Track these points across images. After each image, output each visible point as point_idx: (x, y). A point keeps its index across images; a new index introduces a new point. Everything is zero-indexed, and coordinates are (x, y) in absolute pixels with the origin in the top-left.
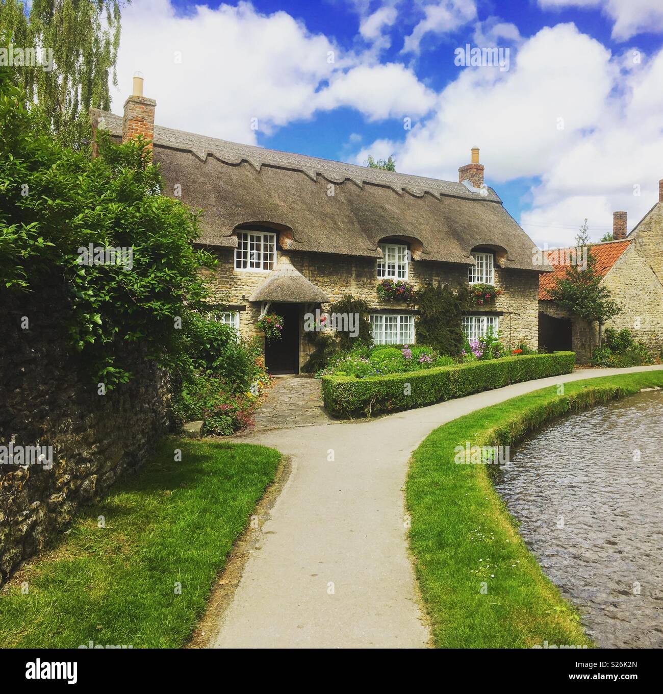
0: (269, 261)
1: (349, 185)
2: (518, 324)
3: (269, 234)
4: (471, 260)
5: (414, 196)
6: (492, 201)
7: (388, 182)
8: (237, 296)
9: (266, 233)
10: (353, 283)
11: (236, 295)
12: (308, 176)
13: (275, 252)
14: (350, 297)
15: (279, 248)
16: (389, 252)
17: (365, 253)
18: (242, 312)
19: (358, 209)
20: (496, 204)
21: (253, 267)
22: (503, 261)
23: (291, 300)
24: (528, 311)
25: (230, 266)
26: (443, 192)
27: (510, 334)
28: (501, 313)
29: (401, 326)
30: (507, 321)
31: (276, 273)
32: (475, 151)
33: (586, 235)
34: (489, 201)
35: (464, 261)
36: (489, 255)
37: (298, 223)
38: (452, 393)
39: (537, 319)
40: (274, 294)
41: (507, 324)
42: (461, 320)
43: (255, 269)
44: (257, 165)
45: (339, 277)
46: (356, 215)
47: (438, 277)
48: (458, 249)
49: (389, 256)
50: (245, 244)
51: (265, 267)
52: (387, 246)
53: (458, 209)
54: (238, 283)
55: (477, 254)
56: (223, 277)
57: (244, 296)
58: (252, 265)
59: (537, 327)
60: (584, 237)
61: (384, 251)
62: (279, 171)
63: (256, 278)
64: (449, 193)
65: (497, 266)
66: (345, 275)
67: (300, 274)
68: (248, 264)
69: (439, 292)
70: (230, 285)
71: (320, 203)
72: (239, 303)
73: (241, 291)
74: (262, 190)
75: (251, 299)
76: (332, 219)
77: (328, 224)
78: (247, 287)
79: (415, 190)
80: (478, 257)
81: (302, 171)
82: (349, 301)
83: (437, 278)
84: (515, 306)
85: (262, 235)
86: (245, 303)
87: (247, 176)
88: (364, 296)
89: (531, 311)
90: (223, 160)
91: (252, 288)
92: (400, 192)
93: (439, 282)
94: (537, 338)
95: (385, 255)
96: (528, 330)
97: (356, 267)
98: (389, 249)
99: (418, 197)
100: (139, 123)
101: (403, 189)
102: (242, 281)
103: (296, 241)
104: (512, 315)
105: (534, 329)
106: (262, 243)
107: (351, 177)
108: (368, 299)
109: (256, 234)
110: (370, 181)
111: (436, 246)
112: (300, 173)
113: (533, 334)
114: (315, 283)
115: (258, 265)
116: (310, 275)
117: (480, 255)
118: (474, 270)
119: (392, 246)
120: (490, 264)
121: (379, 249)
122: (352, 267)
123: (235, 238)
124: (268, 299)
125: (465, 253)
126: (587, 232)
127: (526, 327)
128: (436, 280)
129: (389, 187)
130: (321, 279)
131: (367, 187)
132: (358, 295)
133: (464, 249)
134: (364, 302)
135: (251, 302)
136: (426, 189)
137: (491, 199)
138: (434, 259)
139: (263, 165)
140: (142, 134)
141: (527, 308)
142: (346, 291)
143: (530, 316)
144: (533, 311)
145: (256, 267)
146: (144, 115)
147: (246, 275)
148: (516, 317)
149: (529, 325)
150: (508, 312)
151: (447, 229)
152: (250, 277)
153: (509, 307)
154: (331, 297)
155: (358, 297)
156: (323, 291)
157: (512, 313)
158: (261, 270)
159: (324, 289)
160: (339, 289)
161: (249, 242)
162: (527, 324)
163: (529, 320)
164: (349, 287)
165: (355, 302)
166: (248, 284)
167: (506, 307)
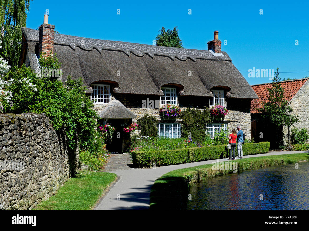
0: (107, 99)
1: (147, 57)
3: (107, 85)
4: (211, 94)
5: (181, 60)
6: (226, 60)
7: (167, 53)
9: (105, 85)
12: (125, 53)
13: (110, 94)
14: (147, 115)
15: (112, 92)
17: (154, 93)
19: (151, 70)
20: (228, 62)
21: (100, 102)
22: (229, 94)
23: (118, 117)
24: (244, 120)
26: (198, 57)
28: (229, 122)
29: (174, 129)
30: (232, 126)
31: (110, 104)
32: (216, 33)
33: (278, 77)
34: (224, 60)
35: (207, 95)
36: (221, 91)
37: (121, 79)
38: (191, 160)
39: (250, 124)
40: (109, 115)
42: (206, 125)
43: (100, 103)
44: (100, 50)
46: (150, 73)
48: (204, 89)
50: (96, 91)
51: (105, 102)
53: (206, 66)
55: (214, 91)
59: (250, 129)
60: (277, 79)
62: (111, 52)
63: (101, 107)
64: (201, 57)
65: (226, 96)
67: (122, 105)
68: (97, 100)
71: (131, 68)
74: (103, 63)
76: (138, 76)
77: (136, 79)
79: (182, 57)
82: (146, 117)
83: (193, 104)
84: (237, 118)
85: (103, 86)
87: (96, 56)
88: (154, 114)
89: (246, 120)
90: (84, 49)
91: (99, 112)
92: (174, 59)
94: (250, 135)
96: (245, 130)
98: (167, 90)
99: (184, 61)
101: (175, 57)
103: (120, 88)
104: (235, 122)
105: (248, 130)
106: (104, 90)
107: (148, 52)
108: (157, 116)
109: (100, 86)
110: (157, 53)
111: (192, 88)
112: (122, 52)
113: (248, 133)
114: (129, 108)
115: (102, 101)
116: (127, 105)
117: (216, 91)
118: (213, 99)
121: (161, 90)
123: (91, 88)
124: (107, 117)
125: (207, 91)
126: (279, 76)
127: (244, 128)
129: (168, 56)
131: (156, 57)
132: (151, 114)
133: (207, 88)
134: (154, 117)
135: (99, 119)
136: (188, 56)
137: (225, 59)
138: (190, 95)
139: (103, 49)
140: (49, 42)
141: (244, 118)
142: (145, 112)
143: (245, 123)
144: (248, 120)
145: (101, 102)
146: (49, 33)
147: (96, 105)
148: (237, 123)
149: (245, 127)
150: (233, 121)
151: (198, 78)
152: (98, 107)
153: (233, 118)
154: (137, 115)
155: (151, 115)
156: (134, 112)
157: (235, 121)
158: (103, 103)
159: (134, 111)
160: (141, 111)
161: (97, 90)
162: (244, 127)
163: (245, 125)
164: (146, 110)
165: (149, 117)
166: (97, 110)
167: (231, 118)
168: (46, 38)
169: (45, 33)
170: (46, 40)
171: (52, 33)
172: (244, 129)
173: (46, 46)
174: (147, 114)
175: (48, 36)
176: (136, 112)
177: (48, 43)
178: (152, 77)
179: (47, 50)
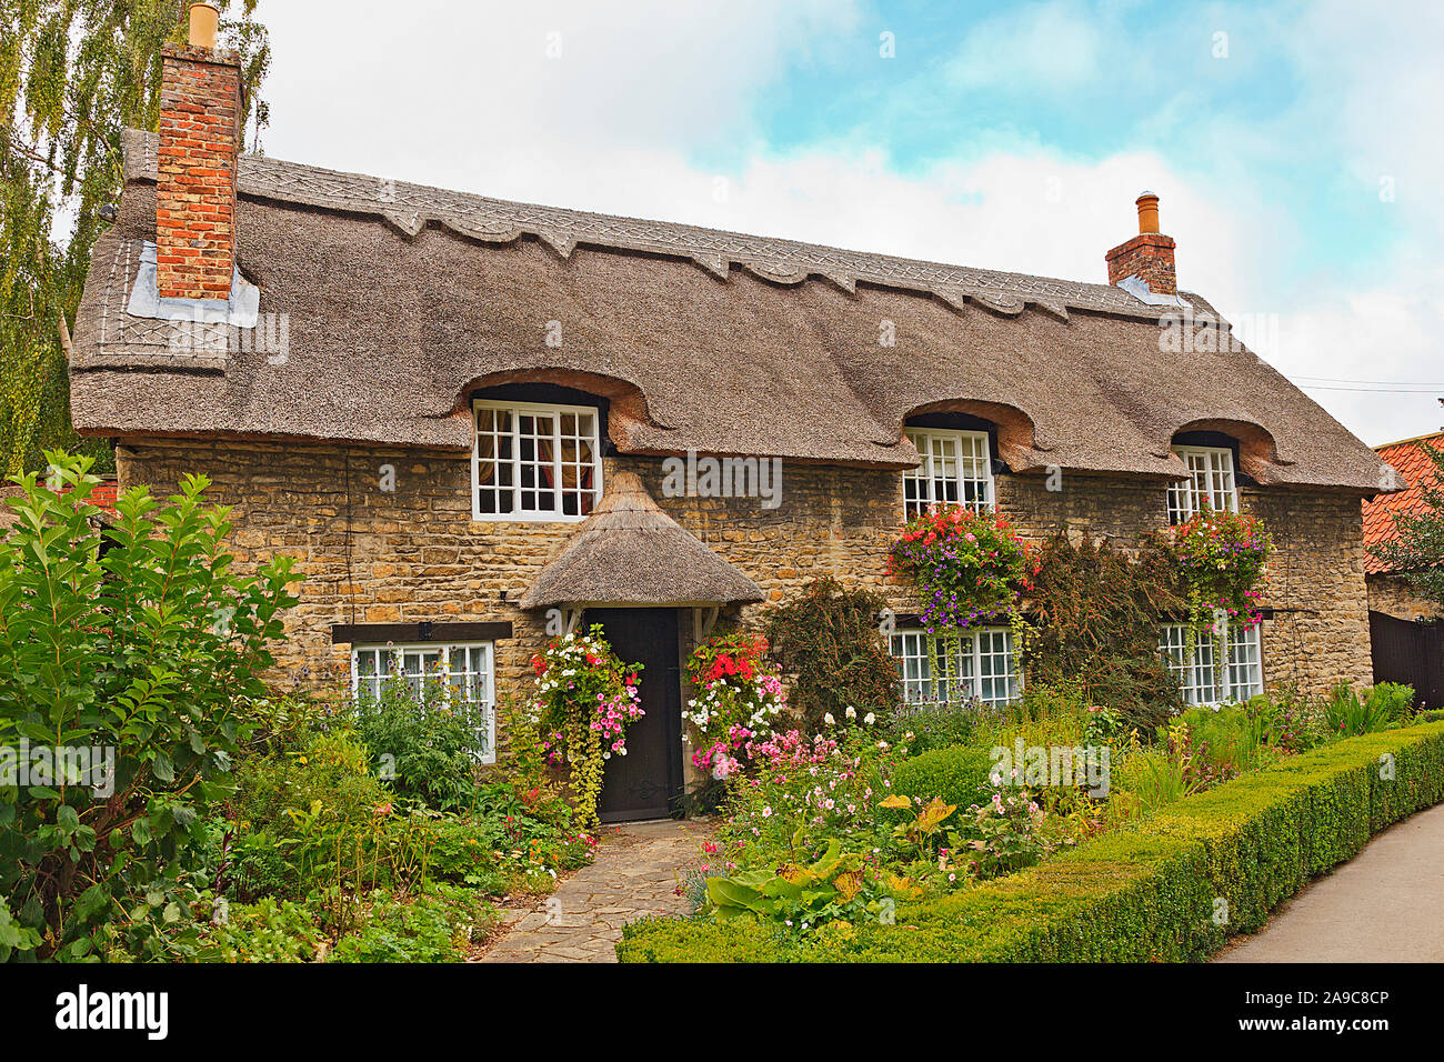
0: (579, 490)
1: (819, 290)
2: (1316, 640)
3: (577, 411)
4: (1176, 466)
5: (996, 314)
7: (925, 282)
8: (485, 596)
9: (568, 409)
10: (836, 543)
11: (481, 591)
12: (704, 270)
13: (597, 462)
14: (830, 584)
15: (609, 451)
16: (937, 451)
17: (865, 453)
18: (500, 642)
21: (532, 508)
22: (1262, 469)
23: (637, 597)
24: (1339, 604)
25: (458, 506)
26: (1073, 303)
27: (1296, 669)
28: (1268, 613)
29: (985, 661)
30: (1283, 634)
31: (599, 521)
32: (1147, 204)
35: (1155, 467)
36: (1219, 451)
39: (1366, 625)
40: (586, 582)
41: (1285, 641)
42: (1155, 636)
43: (537, 515)
44: (564, 245)
45: (793, 526)
46: (836, 357)
47: (1083, 516)
48: (1135, 437)
49: (937, 462)
50: (504, 442)
51: (565, 512)
52: (932, 434)
53: (1120, 342)
54: (486, 557)
55: (1190, 451)
56: (437, 541)
57: (503, 594)
58: (528, 503)
59: (1369, 646)
61: (922, 448)
62: (624, 259)
63: (543, 540)
64: (1088, 307)
65: (1244, 480)
66: (810, 521)
67: (672, 523)
68: (518, 500)
69: (1087, 559)
70: (461, 562)
72: (490, 615)
73: (495, 581)
75: (524, 603)
76: (769, 367)
78: (512, 566)
79: (998, 298)
80: (1191, 459)
81: (689, 261)
82: (826, 599)
83: (1080, 521)
84: (1304, 591)
85: (555, 412)
86: (508, 615)
88: (869, 579)
89: (1346, 603)
90: (467, 233)
91: (529, 568)
92: (959, 304)
93: (1085, 530)
94: (1371, 677)
95: (925, 460)
96: (1345, 655)
97: (843, 498)
98: (936, 443)
99: (1009, 317)
100: (192, 117)
101: (967, 299)
102: (497, 548)
103: (654, 425)
104: (1297, 616)
105: (1359, 651)
106: (557, 437)
107: (824, 271)
108: (885, 589)
109: (536, 410)
111: (1070, 432)
112: (682, 265)
113: (1359, 668)
114: (721, 546)
115: (547, 503)
116: (707, 524)
117: (1196, 451)
118: (1182, 494)
119: (943, 434)
120: (1226, 476)
121: (906, 441)
122: (829, 497)
123: (468, 423)
124: (567, 597)
125: (1155, 448)
127: (1337, 647)
128: (1077, 527)
129: (929, 296)
130: (738, 535)
131: (869, 294)
132: (853, 577)
133: (1150, 435)
134: (872, 596)
135: (525, 611)
136: (1029, 299)
138: (1070, 464)
139: (581, 245)
140: (200, 146)
141: (1338, 594)
142: (816, 567)
143: (1345, 617)
144: (1354, 603)
145: (540, 509)
146: (206, 94)
147: (510, 530)
148: (1308, 621)
149: (1345, 640)
150: (1285, 607)
151: (1093, 389)
152: (522, 538)
153: (1287, 595)
154: (772, 586)
155: (851, 582)
156: (748, 569)
157: (1297, 611)
158: (557, 515)
159: (749, 564)
160: (794, 563)
161: (516, 435)
162: (1339, 638)
163: (1345, 627)
164: (824, 555)
165: (845, 598)
166: (516, 558)
167: (1279, 594)
168: (180, 125)
169: (178, 92)
170: (185, 135)
171: (219, 95)
172: (1340, 648)
173: (181, 171)
174: (833, 582)
175: (193, 113)
176: (763, 566)
177: (193, 155)
178: (849, 375)
179: (186, 197)
